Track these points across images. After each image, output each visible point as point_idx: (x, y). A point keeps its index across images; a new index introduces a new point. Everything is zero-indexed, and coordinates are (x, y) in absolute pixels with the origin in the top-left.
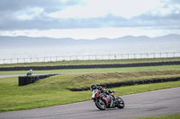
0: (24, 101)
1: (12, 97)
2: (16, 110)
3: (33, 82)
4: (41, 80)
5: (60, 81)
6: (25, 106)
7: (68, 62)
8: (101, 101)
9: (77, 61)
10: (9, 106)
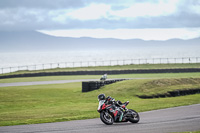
0: (88, 109)
1: (74, 105)
2: (79, 119)
3: (98, 88)
4: (107, 86)
5: (129, 87)
6: (89, 115)
7: (137, 66)
8: (107, 114)
9: (147, 65)
10: (72, 114)
